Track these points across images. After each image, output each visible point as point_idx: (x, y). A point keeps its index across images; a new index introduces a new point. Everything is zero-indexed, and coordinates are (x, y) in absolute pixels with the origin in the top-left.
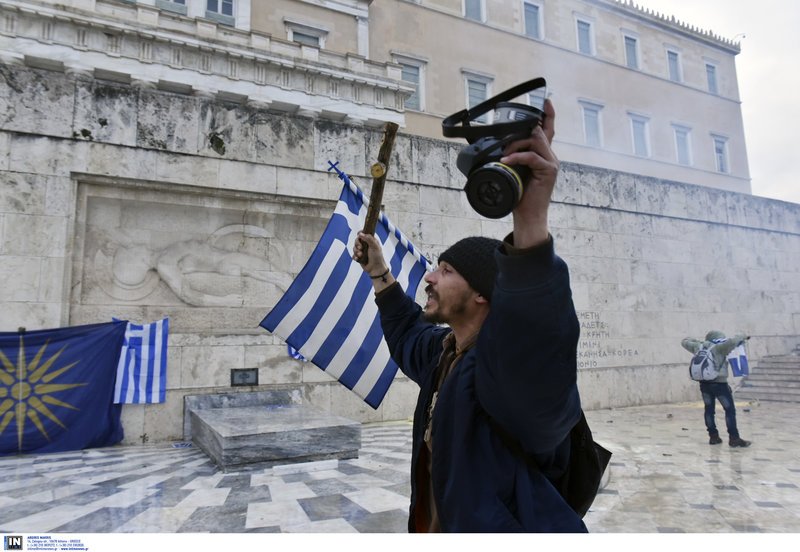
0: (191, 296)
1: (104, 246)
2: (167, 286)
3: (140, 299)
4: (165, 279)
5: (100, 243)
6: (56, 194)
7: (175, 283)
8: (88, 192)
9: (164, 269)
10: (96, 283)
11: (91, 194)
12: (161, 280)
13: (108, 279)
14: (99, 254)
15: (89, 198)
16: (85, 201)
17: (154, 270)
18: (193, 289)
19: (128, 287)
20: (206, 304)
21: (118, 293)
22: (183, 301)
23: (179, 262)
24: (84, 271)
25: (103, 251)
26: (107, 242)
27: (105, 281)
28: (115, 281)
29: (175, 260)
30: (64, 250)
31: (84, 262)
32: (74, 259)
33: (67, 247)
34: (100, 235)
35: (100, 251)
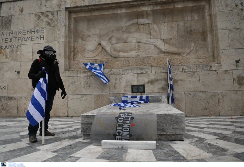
0: (115, 54)
1: (82, 37)
2: (105, 50)
3: (95, 57)
4: (104, 47)
5: (81, 36)
6: (61, 17)
7: (108, 49)
8: (74, 16)
9: (103, 43)
10: (79, 52)
11: (75, 16)
12: (103, 48)
13: (83, 49)
14: (80, 40)
15: (74, 17)
16: (73, 19)
17: (100, 44)
18: (115, 50)
19: (90, 52)
20: (121, 57)
21: (87, 55)
22: (111, 56)
23: (109, 39)
24: (74, 47)
25: (81, 39)
26: (83, 35)
27: (82, 50)
28: (86, 50)
29: (107, 39)
30: (64, 39)
31: (74, 44)
32: (69, 42)
33: (65, 37)
34: (81, 33)
35: (80, 39)
